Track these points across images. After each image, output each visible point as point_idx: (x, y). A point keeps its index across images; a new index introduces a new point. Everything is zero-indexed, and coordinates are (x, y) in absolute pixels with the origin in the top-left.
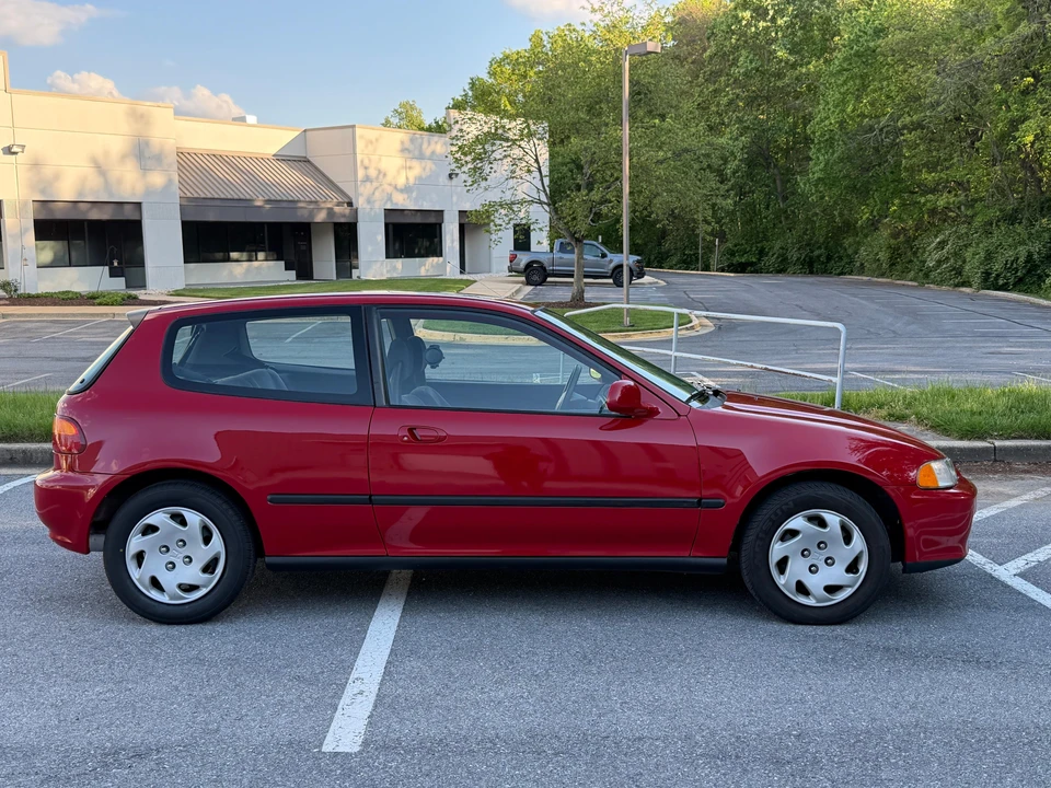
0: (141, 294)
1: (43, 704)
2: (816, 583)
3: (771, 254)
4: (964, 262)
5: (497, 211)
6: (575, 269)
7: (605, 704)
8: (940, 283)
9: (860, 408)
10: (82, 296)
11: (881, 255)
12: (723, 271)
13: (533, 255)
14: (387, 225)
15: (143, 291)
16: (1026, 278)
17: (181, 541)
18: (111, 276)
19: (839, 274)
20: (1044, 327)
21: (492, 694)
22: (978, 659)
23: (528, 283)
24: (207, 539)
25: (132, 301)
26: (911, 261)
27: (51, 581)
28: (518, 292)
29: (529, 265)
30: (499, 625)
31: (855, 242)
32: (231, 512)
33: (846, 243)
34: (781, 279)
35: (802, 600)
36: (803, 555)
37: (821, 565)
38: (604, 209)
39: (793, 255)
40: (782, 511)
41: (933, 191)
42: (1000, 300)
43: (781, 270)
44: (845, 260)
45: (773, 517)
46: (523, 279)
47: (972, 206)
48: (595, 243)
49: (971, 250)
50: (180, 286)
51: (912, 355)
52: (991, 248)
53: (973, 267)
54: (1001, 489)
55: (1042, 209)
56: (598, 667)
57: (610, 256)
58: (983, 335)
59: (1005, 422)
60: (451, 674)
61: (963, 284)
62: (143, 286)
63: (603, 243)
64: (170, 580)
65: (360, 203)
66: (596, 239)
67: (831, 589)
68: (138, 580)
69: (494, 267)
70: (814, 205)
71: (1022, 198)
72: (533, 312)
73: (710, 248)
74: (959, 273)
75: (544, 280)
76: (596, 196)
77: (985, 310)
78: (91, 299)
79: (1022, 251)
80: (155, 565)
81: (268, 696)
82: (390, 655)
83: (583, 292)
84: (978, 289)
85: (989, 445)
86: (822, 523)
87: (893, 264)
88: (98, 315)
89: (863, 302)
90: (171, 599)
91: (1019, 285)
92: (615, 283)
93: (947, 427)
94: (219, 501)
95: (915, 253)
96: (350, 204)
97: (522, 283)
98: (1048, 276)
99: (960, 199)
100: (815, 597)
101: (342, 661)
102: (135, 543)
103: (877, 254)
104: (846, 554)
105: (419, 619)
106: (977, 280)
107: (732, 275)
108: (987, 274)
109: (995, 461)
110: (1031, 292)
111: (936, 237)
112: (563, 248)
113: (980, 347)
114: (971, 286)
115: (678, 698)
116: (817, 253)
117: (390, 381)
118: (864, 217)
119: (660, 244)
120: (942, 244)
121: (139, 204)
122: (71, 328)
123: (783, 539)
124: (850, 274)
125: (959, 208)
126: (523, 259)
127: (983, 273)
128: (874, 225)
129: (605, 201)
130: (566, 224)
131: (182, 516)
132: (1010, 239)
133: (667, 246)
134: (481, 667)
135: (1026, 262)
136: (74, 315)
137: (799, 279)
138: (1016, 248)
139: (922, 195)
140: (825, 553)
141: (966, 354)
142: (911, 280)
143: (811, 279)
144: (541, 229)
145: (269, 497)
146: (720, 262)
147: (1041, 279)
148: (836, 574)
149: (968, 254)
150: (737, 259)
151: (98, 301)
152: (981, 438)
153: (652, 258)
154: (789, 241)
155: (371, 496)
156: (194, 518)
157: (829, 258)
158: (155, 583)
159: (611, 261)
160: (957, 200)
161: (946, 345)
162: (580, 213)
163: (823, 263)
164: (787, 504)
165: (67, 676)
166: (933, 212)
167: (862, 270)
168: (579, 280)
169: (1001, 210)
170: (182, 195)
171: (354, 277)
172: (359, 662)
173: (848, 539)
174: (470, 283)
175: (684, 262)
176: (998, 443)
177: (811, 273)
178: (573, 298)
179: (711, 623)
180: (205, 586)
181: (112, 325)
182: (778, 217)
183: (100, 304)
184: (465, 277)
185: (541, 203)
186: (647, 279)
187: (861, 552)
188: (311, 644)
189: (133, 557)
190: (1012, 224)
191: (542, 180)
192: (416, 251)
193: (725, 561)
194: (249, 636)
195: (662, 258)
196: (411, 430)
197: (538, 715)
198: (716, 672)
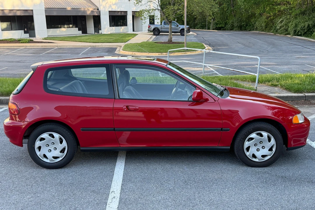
0: (34, 39)
1: (10, 203)
2: (259, 154)
3: (229, 24)
4: (288, 27)
5: (145, 12)
6: (169, 30)
7: (194, 202)
8: (281, 34)
9: (262, 82)
10: (16, 40)
11: (263, 25)
12: (214, 30)
13: (155, 26)
14: (109, 16)
15: (35, 38)
16: (307, 32)
17: (53, 143)
18: (24, 33)
19: (250, 30)
20: (313, 49)
21: (157, 198)
22: (312, 181)
23: (154, 35)
24: (61, 142)
25: (31, 41)
26: (272, 26)
27: (11, 151)
28: (151, 38)
29: (154, 29)
30: (156, 169)
31: (255, 20)
32: (69, 133)
33: (252, 20)
34: (231, 32)
35: (254, 160)
36: (255, 145)
37: (261, 149)
38: (178, 12)
39: (236, 24)
40: (249, 132)
41: (279, 4)
42: (300, 39)
43: (231, 29)
44: (252, 26)
45: (245, 134)
46: (152, 33)
47: (291, 10)
48: (174, 22)
49: (291, 23)
50: (46, 36)
51: (273, 59)
52: (297, 23)
53: (291, 29)
54: (309, 111)
55: (313, 10)
56: (190, 186)
57: (180, 26)
58: (295, 52)
59: (309, 87)
60: (143, 189)
61: (288, 34)
62: (34, 36)
63: (177, 21)
64: (50, 155)
65: (101, 9)
66: (175, 21)
67: (263, 156)
68: (39, 155)
69: (143, 29)
70: (243, 9)
71: (307, 7)
72: (166, 65)
73: (210, 23)
74: (287, 30)
75: (159, 34)
76: (176, 8)
77: (295, 43)
78: (19, 41)
79: (306, 24)
80: (44, 151)
81: (84, 199)
82: (122, 181)
83: (172, 38)
84: (292, 36)
85: (303, 95)
86: (261, 135)
87: (266, 27)
88: (21, 46)
89: (258, 40)
90: (50, 161)
91: (305, 34)
92: (181, 34)
93: (290, 89)
94: (65, 130)
95: (273, 24)
96: (98, 9)
97: (152, 35)
98: (314, 32)
99: (288, 7)
100: (258, 159)
101: (107, 184)
102: (38, 143)
103: (261, 24)
104: (269, 145)
105: (131, 166)
106: (292, 33)
107: (217, 31)
108: (295, 31)
109: (305, 100)
110: (309, 37)
111: (280, 19)
112: (165, 23)
113: (294, 56)
114: (290, 35)
115: (218, 199)
116: (243, 24)
117: (119, 88)
118: (258, 13)
119: (194, 21)
120: (282, 22)
121: (32, 10)
122: (13, 51)
123: (248, 140)
124: (253, 30)
125: (287, 10)
126: (153, 27)
127: (294, 31)
128: (261, 15)
129: (179, 9)
130: (167, 17)
131: (53, 135)
132: (303, 20)
133: (196, 22)
134: (152, 186)
135: (308, 27)
136: (14, 46)
137: (237, 32)
138: (304, 23)
139: (276, 6)
140: (262, 145)
141: (290, 58)
142: (272, 33)
143: (241, 32)
144: (158, 19)
145: (81, 129)
146: (213, 27)
147: (312, 33)
148: (265, 151)
149: (290, 24)
150: (218, 26)
151: (21, 42)
152: (301, 93)
153: (192, 25)
154: (235, 20)
155: (114, 128)
156: (57, 136)
157: (247, 25)
158: (45, 156)
159: (180, 28)
160: (287, 7)
161: (284, 55)
162: (171, 13)
163: (245, 27)
164: (250, 130)
165: (18, 191)
166: (279, 11)
167: (256, 29)
168: (171, 34)
169: (300, 11)
170: (46, 7)
171: (100, 33)
172: (113, 184)
173: (269, 140)
174: (136, 35)
175: (202, 27)
176: (306, 94)
177: (241, 30)
178: (169, 41)
179: (224, 167)
180: (61, 157)
181: (26, 50)
182: (231, 12)
183: (22, 43)
184: (134, 33)
185: (158, 10)
186: (191, 33)
187: (274, 145)
188: (96, 177)
189: (37, 148)
190: (303, 15)
191: (159, 3)
192: (119, 24)
193: (229, 147)
194: (76, 174)
195: (195, 26)
196: (127, 107)
197: (173, 207)
198: (229, 188)
